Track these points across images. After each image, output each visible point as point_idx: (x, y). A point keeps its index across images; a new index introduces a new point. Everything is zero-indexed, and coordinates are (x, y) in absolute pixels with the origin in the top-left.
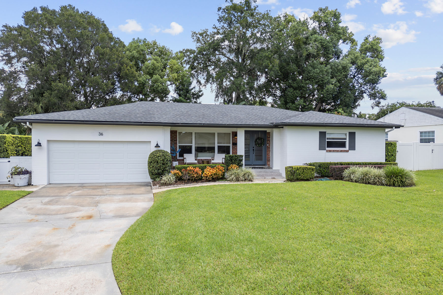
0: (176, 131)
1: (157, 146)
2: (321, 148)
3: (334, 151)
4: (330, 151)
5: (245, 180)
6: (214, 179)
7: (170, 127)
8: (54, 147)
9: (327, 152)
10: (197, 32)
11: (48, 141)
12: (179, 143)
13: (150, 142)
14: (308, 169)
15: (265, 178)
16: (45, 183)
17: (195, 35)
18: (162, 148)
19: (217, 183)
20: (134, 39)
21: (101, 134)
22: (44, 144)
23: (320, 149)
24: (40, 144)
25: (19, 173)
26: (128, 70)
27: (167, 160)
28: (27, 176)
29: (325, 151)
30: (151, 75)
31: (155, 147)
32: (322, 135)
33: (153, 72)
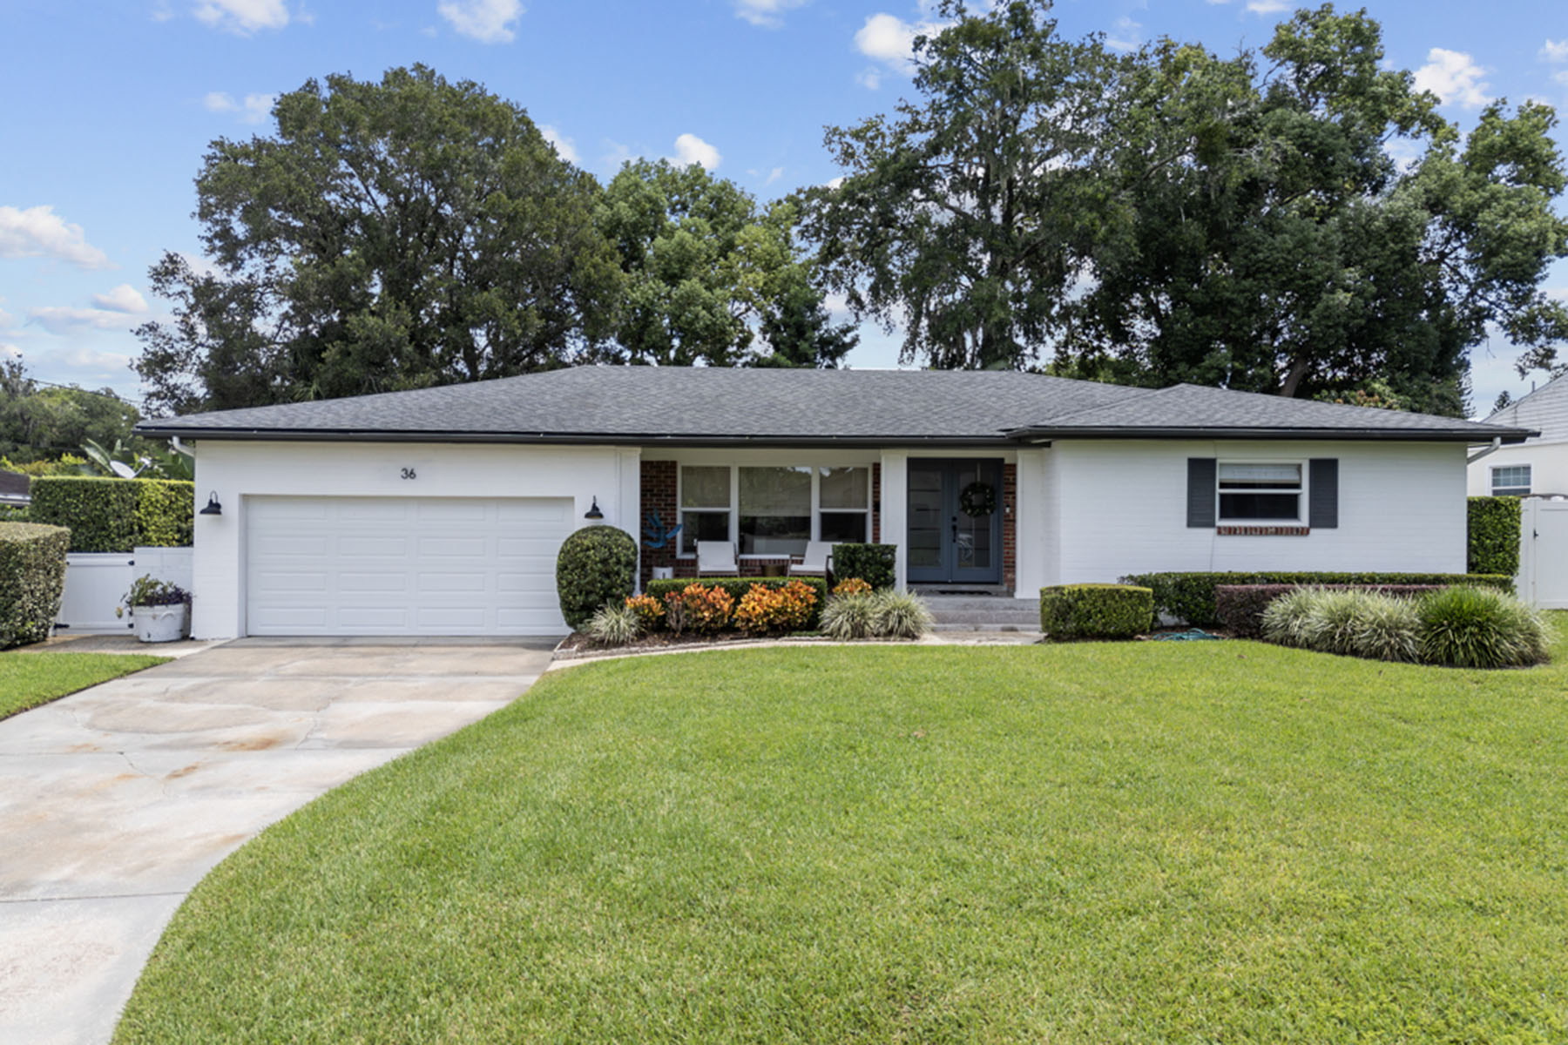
0: (674, 464)
1: (595, 513)
2: (1198, 516)
3: (1247, 531)
4: (1232, 531)
5: (890, 633)
6: (777, 627)
7: (639, 450)
8: (264, 517)
9: (1219, 533)
10: (843, 128)
11: (246, 499)
12: (683, 506)
13: (572, 499)
14: (1122, 597)
15: (976, 630)
16: (232, 632)
17: (836, 138)
18: (611, 519)
19: (784, 643)
20: (628, 162)
21: (410, 474)
22: (231, 506)
23: (1191, 524)
24: (218, 506)
25: (152, 601)
26: (595, 266)
27: (618, 562)
28: (178, 609)
29: (1213, 531)
30: (672, 279)
31: (588, 516)
32: (1201, 471)
33: (682, 271)
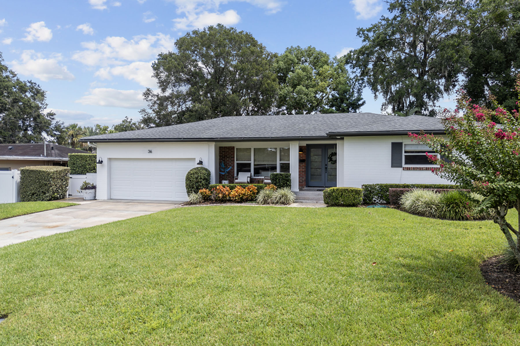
1: (201, 163)
3: (414, 169)
4: (408, 169)
8: (115, 164)
11: (110, 159)
12: (237, 161)
13: (195, 159)
18: (205, 165)
21: (150, 152)
22: (105, 162)
23: (392, 166)
24: (102, 161)
28: (93, 190)
29: (401, 169)
30: (294, 86)
31: (198, 164)
32: (396, 148)
